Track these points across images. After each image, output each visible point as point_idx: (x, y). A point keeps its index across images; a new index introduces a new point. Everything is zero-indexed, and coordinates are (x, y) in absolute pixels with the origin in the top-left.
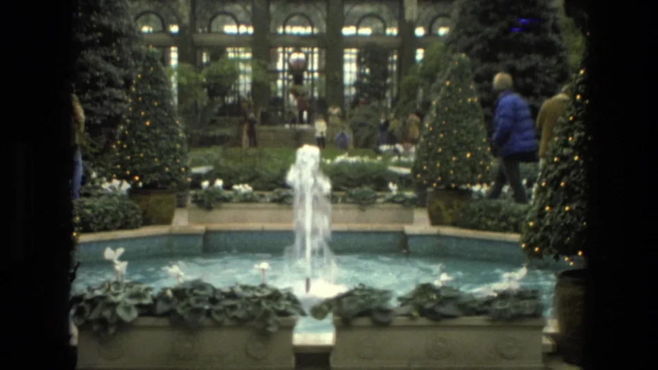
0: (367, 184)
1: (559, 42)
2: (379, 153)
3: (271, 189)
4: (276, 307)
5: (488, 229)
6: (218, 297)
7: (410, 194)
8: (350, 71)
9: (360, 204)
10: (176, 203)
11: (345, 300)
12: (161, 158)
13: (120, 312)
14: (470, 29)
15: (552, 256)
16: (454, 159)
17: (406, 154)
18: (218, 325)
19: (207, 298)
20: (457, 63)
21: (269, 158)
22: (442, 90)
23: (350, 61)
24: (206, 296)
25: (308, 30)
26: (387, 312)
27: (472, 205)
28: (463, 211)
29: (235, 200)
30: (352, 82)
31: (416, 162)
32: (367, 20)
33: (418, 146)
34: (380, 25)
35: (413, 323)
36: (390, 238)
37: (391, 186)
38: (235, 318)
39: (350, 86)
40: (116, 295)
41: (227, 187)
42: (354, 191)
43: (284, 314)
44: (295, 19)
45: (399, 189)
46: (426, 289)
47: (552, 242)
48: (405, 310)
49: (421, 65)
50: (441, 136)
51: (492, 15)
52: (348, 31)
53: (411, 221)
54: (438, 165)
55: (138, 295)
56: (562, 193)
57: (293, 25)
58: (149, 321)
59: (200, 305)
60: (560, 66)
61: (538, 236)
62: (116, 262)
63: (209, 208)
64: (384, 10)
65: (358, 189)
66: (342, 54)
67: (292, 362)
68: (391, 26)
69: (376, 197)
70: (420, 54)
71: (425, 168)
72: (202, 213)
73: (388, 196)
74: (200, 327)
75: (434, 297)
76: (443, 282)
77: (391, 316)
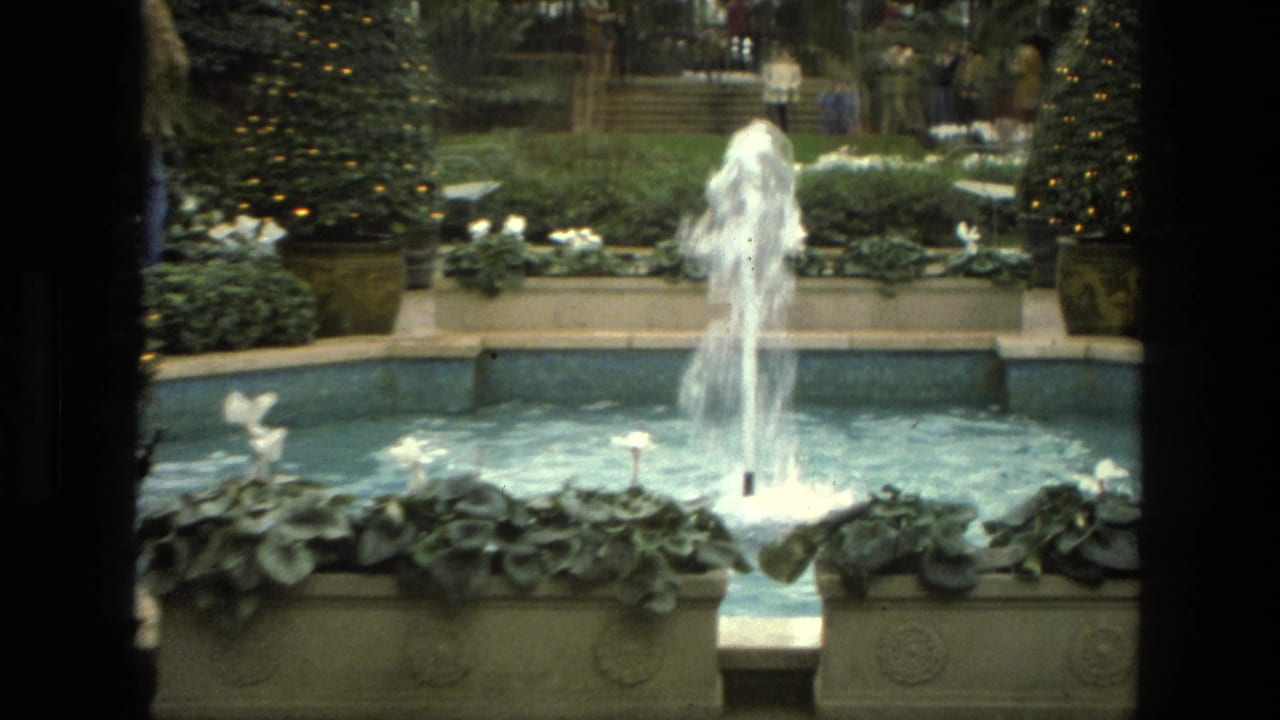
0: (900, 227)
2: (931, 144)
3: (648, 242)
4: (673, 549)
6: (520, 521)
7: (1011, 252)
9: (882, 279)
10: (403, 280)
12: (362, 159)
13: (269, 560)
17: (1003, 146)
18: (522, 595)
19: (491, 525)
21: (641, 158)
24: (487, 518)
26: (961, 561)
29: (555, 270)
31: (1029, 169)
35: (1026, 591)
36: (958, 368)
37: (962, 230)
38: (564, 574)
40: (257, 514)
41: (537, 235)
42: (865, 247)
43: (692, 565)
45: (985, 240)
46: (1061, 499)
48: (1005, 556)
50: (1101, 96)
53: (1015, 325)
54: (1088, 175)
55: (310, 517)
58: (339, 583)
59: (472, 543)
62: (257, 430)
63: (491, 292)
65: (875, 239)
67: (717, 697)
69: (924, 261)
71: (1053, 183)
72: (472, 306)
73: (955, 257)
74: (478, 600)
75: (1080, 522)
76: (1101, 483)
77: (970, 572)
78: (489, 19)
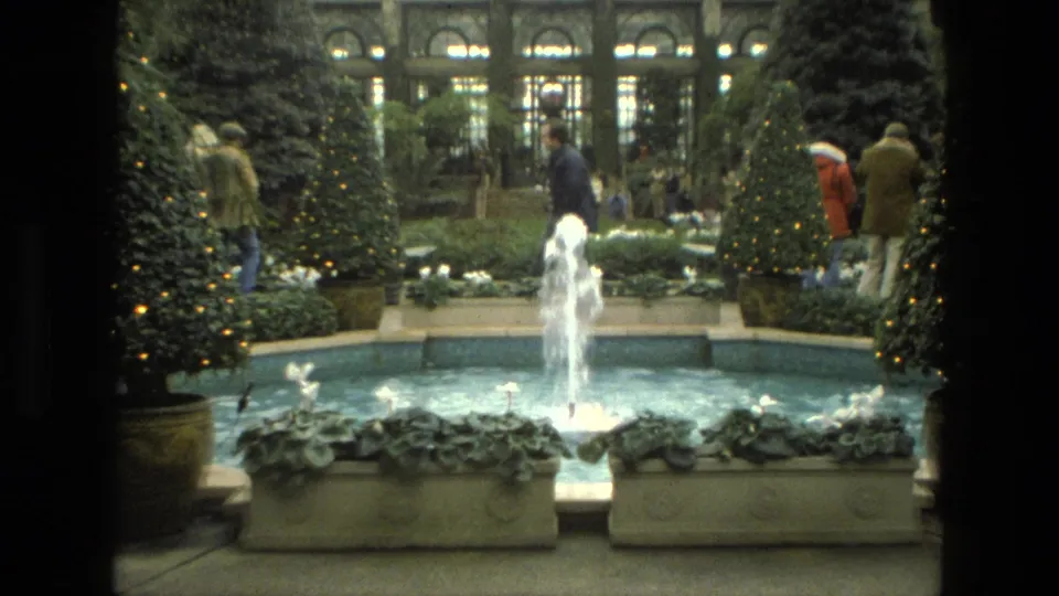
0: (653, 269)
1: (923, 62)
2: (669, 224)
3: (516, 278)
4: (530, 446)
5: (825, 330)
6: (446, 431)
7: (714, 282)
8: (627, 109)
9: (645, 298)
10: (384, 300)
11: (625, 435)
12: (361, 234)
13: (310, 455)
14: (797, 47)
15: (919, 369)
16: (777, 231)
17: (708, 225)
18: (448, 472)
19: (431, 434)
20: (779, 95)
21: (513, 233)
22: (759, 134)
23: (627, 94)
24: (430, 430)
25: (566, 51)
26: (687, 451)
27: (803, 297)
28: (791, 305)
29: (465, 294)
30: (630, 125)
31: (722, 237)
32: (650, 36)
33: (725, 213)
34: (668, 42)
35: (723, 467)
36: (686, 346)
37: (687, 271)
38: (470, 462)
39: (627, 130)
40: (303, 429)
41: (456, 275)
42: (635, 280)
43: (540, 455)
44: (548, 35)
45: (699, 276)
46: (740, 417)
47: (918, 348)
48: (712, 447)
49: (727, 98)
50: (758, 198)
51: (829, 26)
52: (623, 51)
53: (716, 321)
54: (754, 240)
55: (332, 430)
56: (933, 279)
57: (544, 44)
58: (347, 466)
59: (420, 444)
60: (925, 98)
61: (898, 340)
62: (304, 383)
63: (431, 306)
64: (674, 20)
65: (641, 275)
66: (615, 84)
67: (555, 527)
68: (684, 44)
69: (667, 288)
70: (725, 83)
71: (736, 245)
72: (420, 313)
73: (684, 285)
74: (424, 475)
75: (752, 429)
76: (763, 408)
77: (693, 457)
78: (422, 157)
